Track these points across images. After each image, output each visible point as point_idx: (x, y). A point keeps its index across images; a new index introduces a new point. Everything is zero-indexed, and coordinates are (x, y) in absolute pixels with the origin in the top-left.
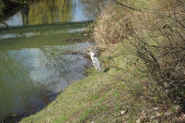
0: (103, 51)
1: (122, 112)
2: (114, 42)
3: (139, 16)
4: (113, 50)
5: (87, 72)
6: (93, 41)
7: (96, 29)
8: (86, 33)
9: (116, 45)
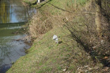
0: (35, 39)
2: (42, 33)
3: (55, 18)
4: (41, 38)
5: (27, 51)
8: (25, 28)
9: (43, 35)
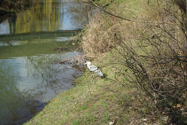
0: (91, 60)
1: (111, 123)
2: (102, 52)
4: (101, 60)
6: (81, 50)
7: (84, 38)
8: (74, 43)
9: (104, 55)
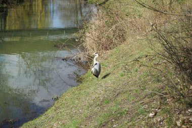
1: (151, 115)
2: (106, 49)
3: (131, 22)
4: (105, 57)
5: (81, 79)
7: (87, 34)
8: (78, 39)
9: (109, 52)
